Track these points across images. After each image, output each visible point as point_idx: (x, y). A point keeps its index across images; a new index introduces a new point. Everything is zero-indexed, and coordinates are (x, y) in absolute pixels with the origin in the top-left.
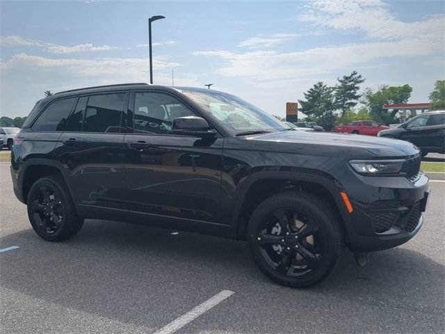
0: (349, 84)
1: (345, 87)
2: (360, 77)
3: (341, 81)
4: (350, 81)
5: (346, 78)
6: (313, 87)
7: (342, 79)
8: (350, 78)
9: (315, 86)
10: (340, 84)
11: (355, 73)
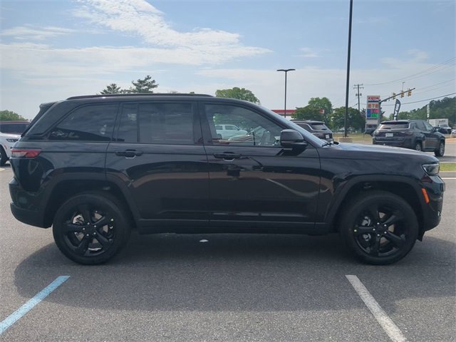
0: (144, 88)
1: (140, 91)
2: (154, 81)
3: (135, 85)
4: (145, 85)
5: (140, 82)
6: (106, 89)
7: (136, 82)
8: (144, 82)
9: (108, 87)
10: (135, 87)
11: (148, 78)
